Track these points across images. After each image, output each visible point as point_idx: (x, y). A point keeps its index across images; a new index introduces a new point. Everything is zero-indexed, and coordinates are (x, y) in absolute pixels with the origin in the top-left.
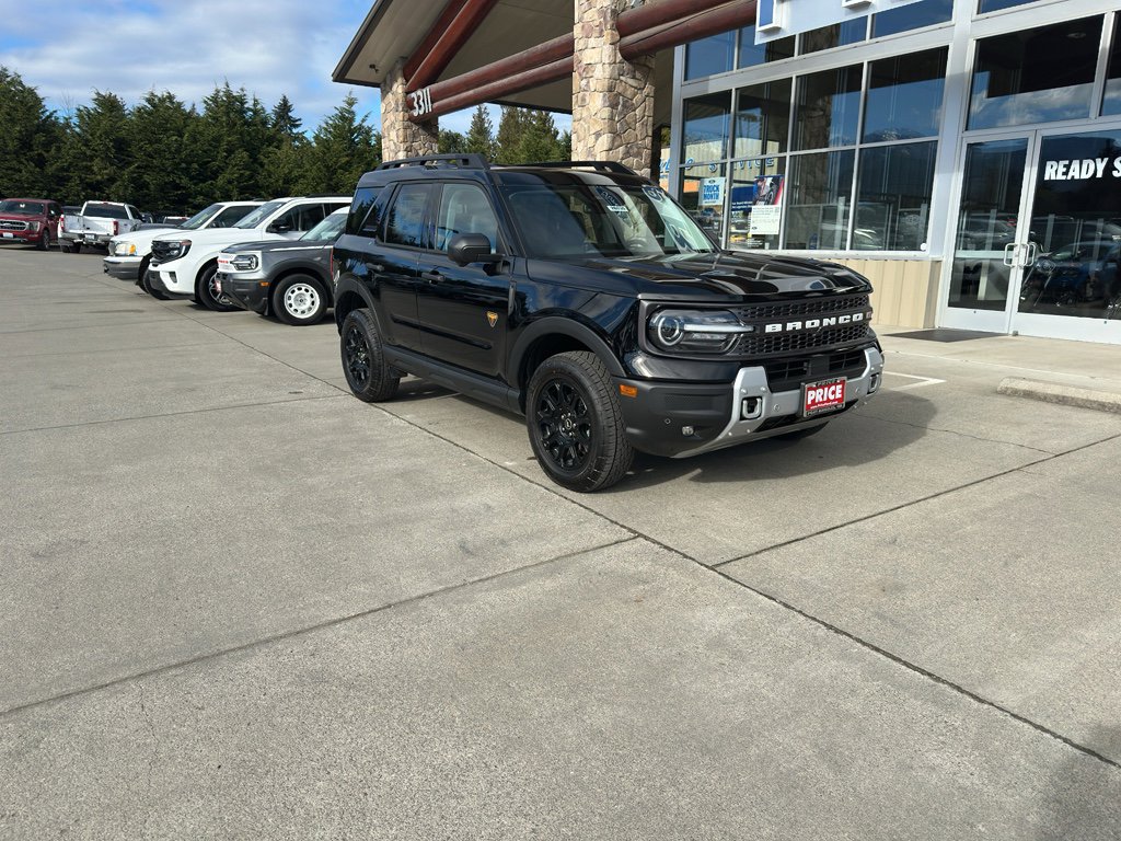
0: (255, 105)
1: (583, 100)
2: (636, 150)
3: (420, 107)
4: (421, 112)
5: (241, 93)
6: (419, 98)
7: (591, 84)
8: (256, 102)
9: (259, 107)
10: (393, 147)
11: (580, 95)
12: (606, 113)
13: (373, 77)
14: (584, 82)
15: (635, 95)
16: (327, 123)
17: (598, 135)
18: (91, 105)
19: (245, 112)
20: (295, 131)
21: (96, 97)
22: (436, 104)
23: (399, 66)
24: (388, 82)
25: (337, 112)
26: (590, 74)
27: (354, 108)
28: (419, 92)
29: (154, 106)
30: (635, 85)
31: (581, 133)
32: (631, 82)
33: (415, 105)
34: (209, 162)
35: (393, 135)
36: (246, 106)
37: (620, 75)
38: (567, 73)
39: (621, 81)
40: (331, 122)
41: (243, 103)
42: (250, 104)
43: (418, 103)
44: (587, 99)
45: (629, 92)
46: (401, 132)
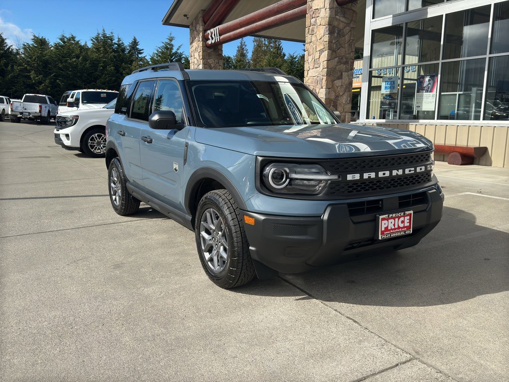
0: (118, 41)
1: (313, 30)
2: (345, 60)
3: (212, 38)
4: (213, 42)
5: (111, 35)
6: (212, 33)
7: (318, 20)
8: (119, 40)
9: (121, 42)
10: (196, 62)
11: (311, 28)
12: (326, 38)
13: (186, 22)
14: (313, 20)
15: (345, 28)
16: (158, 51)
17: (321, 51)
18: (31, 42)
19: (113, 45)
20: (140, 56)
21: (33, 38)
22: (222, 37)
23: (200, 15)
24: (194, 24)
25: (164, 45)
26: (317, 15)
27: (173, 42)
28: (212, 30)
29: (64, 42)
30: (345, 21)
31: (311, 51)
32: (342, 19)
33: (210, 37)
34: (93, 73)
35: (196, 55)
36: (114, 42)
37: (336, 15)
38: (302, 15)
39: (337, 19)
40: (160, 50)
41: (112, 40)
42: (115, 41)
43: (211, 36)
44: (315, 30)
45: (341, 26)
46: (201, 54)
